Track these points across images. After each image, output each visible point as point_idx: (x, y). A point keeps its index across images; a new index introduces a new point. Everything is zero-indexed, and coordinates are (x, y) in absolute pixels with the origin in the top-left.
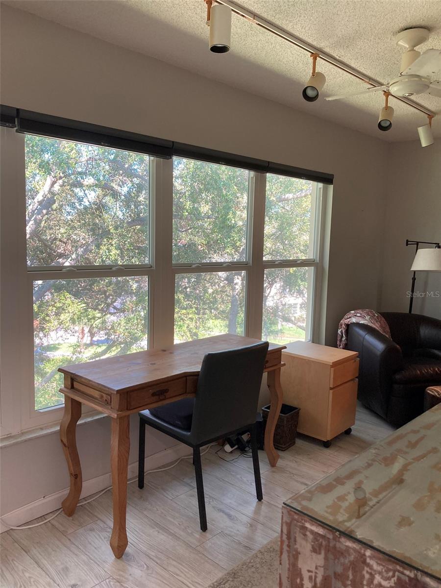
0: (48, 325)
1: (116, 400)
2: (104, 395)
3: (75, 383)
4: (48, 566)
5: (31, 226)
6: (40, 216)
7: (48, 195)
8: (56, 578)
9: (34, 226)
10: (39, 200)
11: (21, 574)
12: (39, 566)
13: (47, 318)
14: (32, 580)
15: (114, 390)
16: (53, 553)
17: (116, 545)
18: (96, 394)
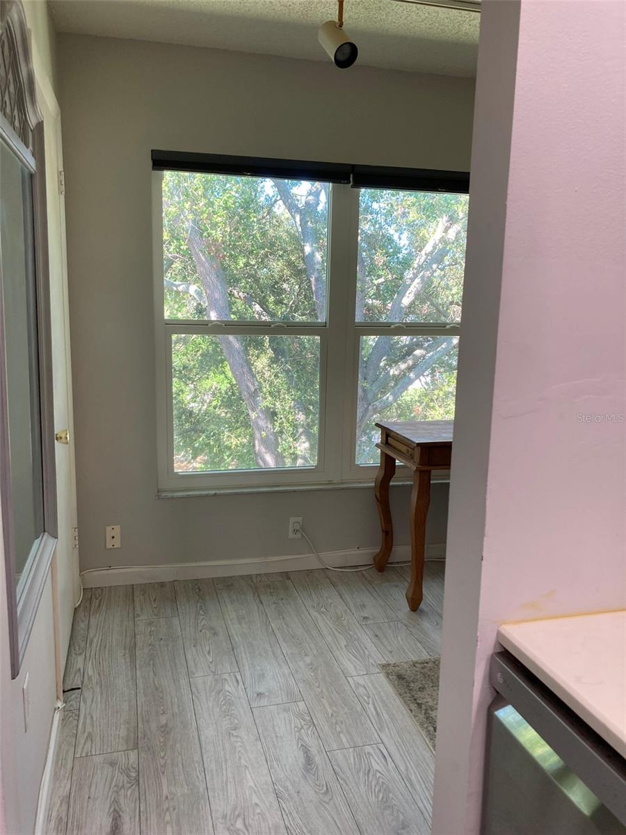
0: (432, 413)
1: (417, 452)
2: (410, 449)
3: (389, 438)
4: (349, 600)
5: (417, 286)
6: (428, 273)
7: (440, 245)
8: (353, 609)
9: (421, 285)
10: (427, 252)
11: (325, 599)
12: (341, 598)
13: (432, 404)
14: (332, 605)
15: (414, 443)
16: (356, 593)
17: (410, 595)
18: (404, 448)
